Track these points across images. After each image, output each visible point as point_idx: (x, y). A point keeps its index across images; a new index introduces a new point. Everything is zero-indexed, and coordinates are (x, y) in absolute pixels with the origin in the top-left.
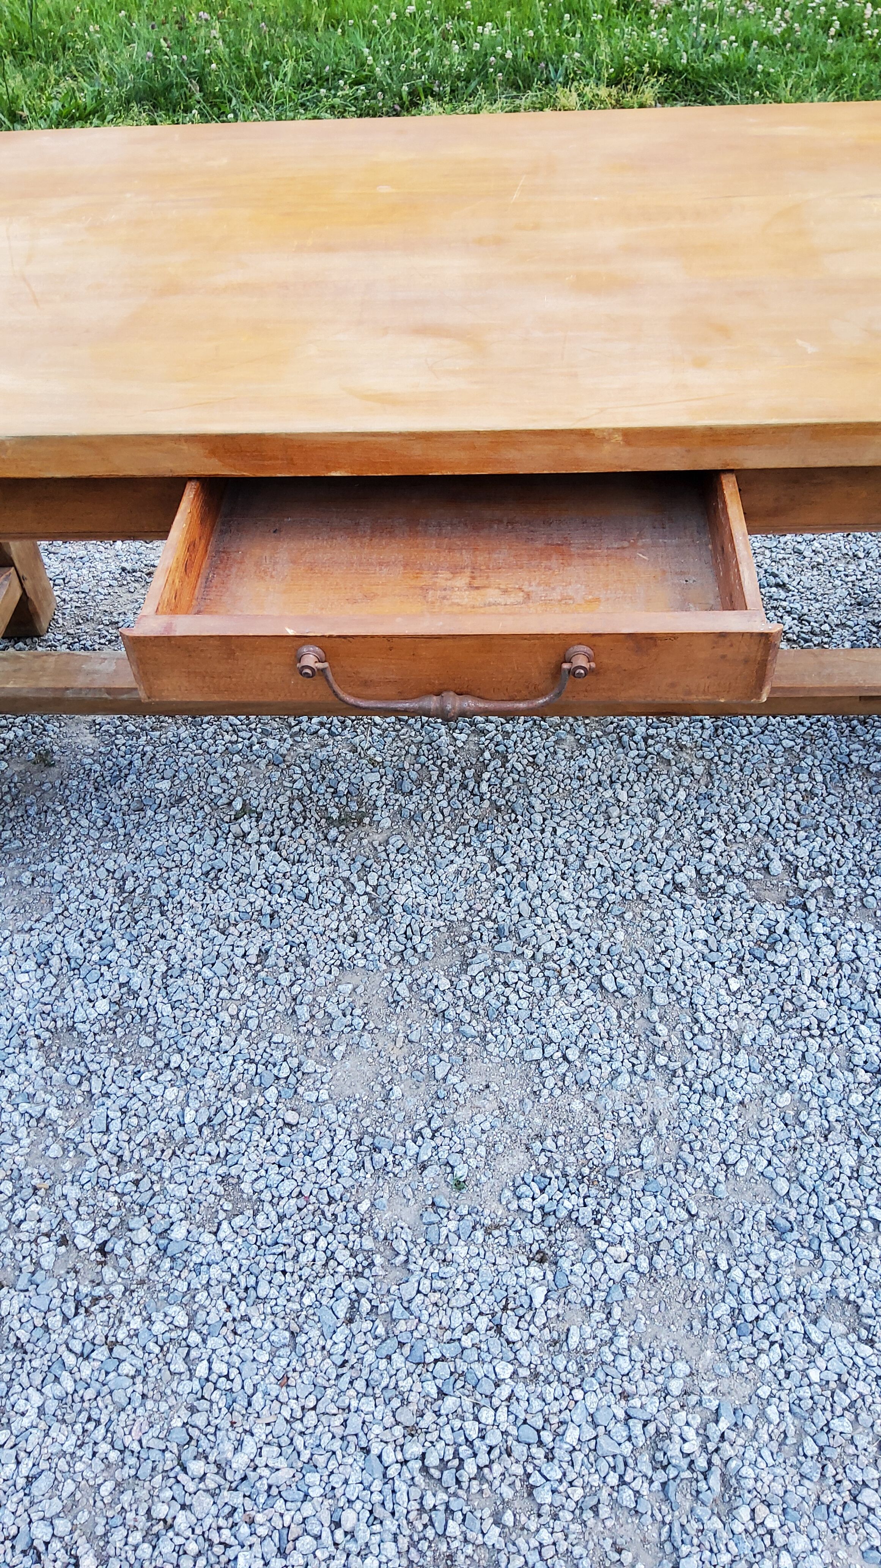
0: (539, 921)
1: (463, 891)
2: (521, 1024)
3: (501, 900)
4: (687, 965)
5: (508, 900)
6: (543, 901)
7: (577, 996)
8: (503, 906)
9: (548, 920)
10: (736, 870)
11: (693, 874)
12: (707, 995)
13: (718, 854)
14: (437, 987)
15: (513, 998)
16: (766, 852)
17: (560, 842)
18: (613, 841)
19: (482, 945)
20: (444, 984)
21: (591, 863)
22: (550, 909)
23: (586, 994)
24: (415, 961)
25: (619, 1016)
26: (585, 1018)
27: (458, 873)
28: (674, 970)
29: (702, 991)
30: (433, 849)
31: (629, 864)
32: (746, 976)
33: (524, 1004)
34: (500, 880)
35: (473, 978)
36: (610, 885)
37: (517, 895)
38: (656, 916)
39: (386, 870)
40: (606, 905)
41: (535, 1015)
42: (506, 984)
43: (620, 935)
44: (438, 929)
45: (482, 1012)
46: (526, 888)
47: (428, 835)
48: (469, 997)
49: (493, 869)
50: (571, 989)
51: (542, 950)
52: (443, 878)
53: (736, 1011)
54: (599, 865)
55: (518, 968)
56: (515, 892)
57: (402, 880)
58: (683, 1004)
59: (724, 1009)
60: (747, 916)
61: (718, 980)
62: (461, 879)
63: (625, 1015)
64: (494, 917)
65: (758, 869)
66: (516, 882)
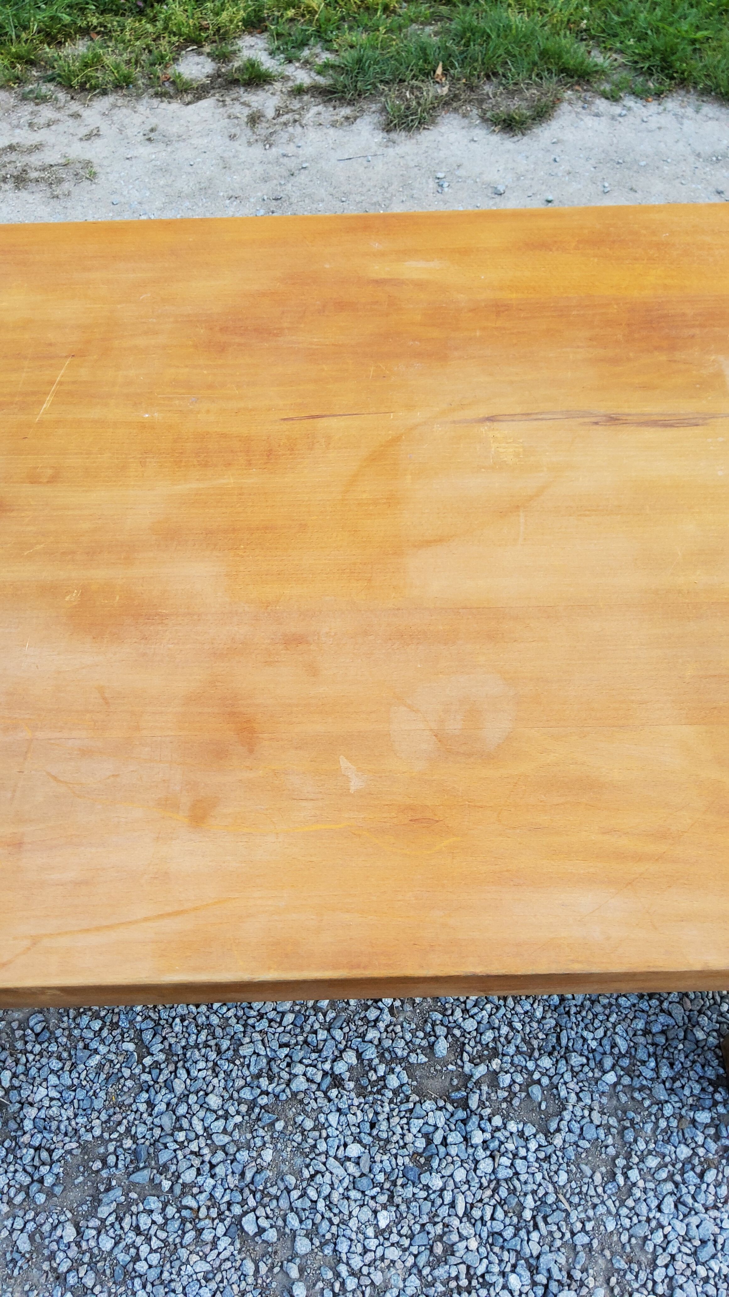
0: (181, 1136)
1: (102, 1094)
2: (149, 1287)
3: (143, 1107)
4: (335, 1197)
5: (150, 1104)
6: (189, 1107)
7: (214, 1244)
8: (145, 1115)
9: (192, 1135)
10: (400, 1053)
11: (354, 1061)
12: (354, 1236)
13: (382, 1030)
14: (61, 1237)
15: (144, 1250)
16: (434, 1025)
17: (215, 1020)
18: (272, 1015)
19: (117, 1173)
20: (69, 1233)
21: (245, 1051)
22: (195, 1121)
23: (224, 1243)
24: (41, 1198)
25: (257, 1270)
26: (218, 1277)
27: (100, 1067)
28: (321, 1205)
29: (348, 1232)
30: (76, 1032)
31: (286, 1051)
32: (398, 1206)
33: (154, 1259)
34: (145, 1077)
35: (103, 1221)
36: (264, 1082)
37: (162, 1099)
38: (309, 1124)
39: (21, 1069)
40: (257, 1110)
41: (166, 1275)
42: (137, 1230)
43: (268, 1155)
44: (70, 1152)
45: (108, 1272)
46: (172, 1090)
47: (72, 1013)
48: (96, 1251)
49: (140, 1061)
50: (207, 1236)
51: (181, 1181)
52: (83, 1076)
53: (383, 1258)
54: (254, 1053)
55: (153, 1206)
56: (159, 1097)
57: (38, 1080)
58: (326, 1252)
59: (369, 1257)
60: (404, 1121)
61: (366, 1214)
62: (103, 1076)
63: (263, 1269)
64: (133, 1132)
65: (423, 1048)
66: (161, 1080)
